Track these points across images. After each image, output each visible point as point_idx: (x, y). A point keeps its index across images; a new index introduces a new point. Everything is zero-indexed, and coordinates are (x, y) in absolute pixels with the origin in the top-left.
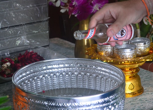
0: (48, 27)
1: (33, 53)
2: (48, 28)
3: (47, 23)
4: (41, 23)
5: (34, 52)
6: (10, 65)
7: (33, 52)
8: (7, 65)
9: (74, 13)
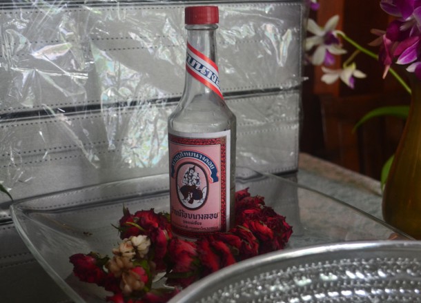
0: (299, 110)
1: (246, 198)
2: (298, 113)
3: (297, 96)
4: (277, 94)
5: (252, 195)
6: (150, 247)
7: (249, 195)
8: (135, 248)
9: (406, 60)
